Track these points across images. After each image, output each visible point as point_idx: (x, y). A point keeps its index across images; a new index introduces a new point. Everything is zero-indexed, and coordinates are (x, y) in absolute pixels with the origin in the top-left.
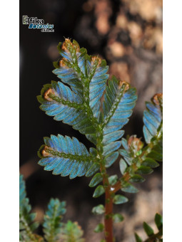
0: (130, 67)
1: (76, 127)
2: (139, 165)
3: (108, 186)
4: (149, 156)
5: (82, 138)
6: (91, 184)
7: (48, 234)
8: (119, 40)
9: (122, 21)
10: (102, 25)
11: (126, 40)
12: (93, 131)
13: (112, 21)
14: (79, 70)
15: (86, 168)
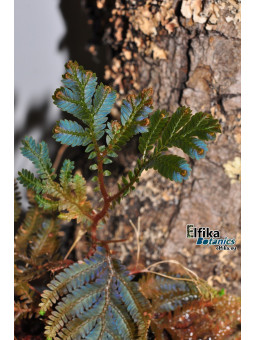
0: (137, 66)
1: (75, 115)
2: (117, 140)
3: (98, 152)
4: (124, 134)
5: (80, 122)
6: (87, 150)
7: (62, 182)
8: (129, 49)
9: (129, 35)
10: (118, 35)
11: (134, 49)
12: (87, 117)
13: (124, 35)
14: (78, 79)
15: (83, 141)
